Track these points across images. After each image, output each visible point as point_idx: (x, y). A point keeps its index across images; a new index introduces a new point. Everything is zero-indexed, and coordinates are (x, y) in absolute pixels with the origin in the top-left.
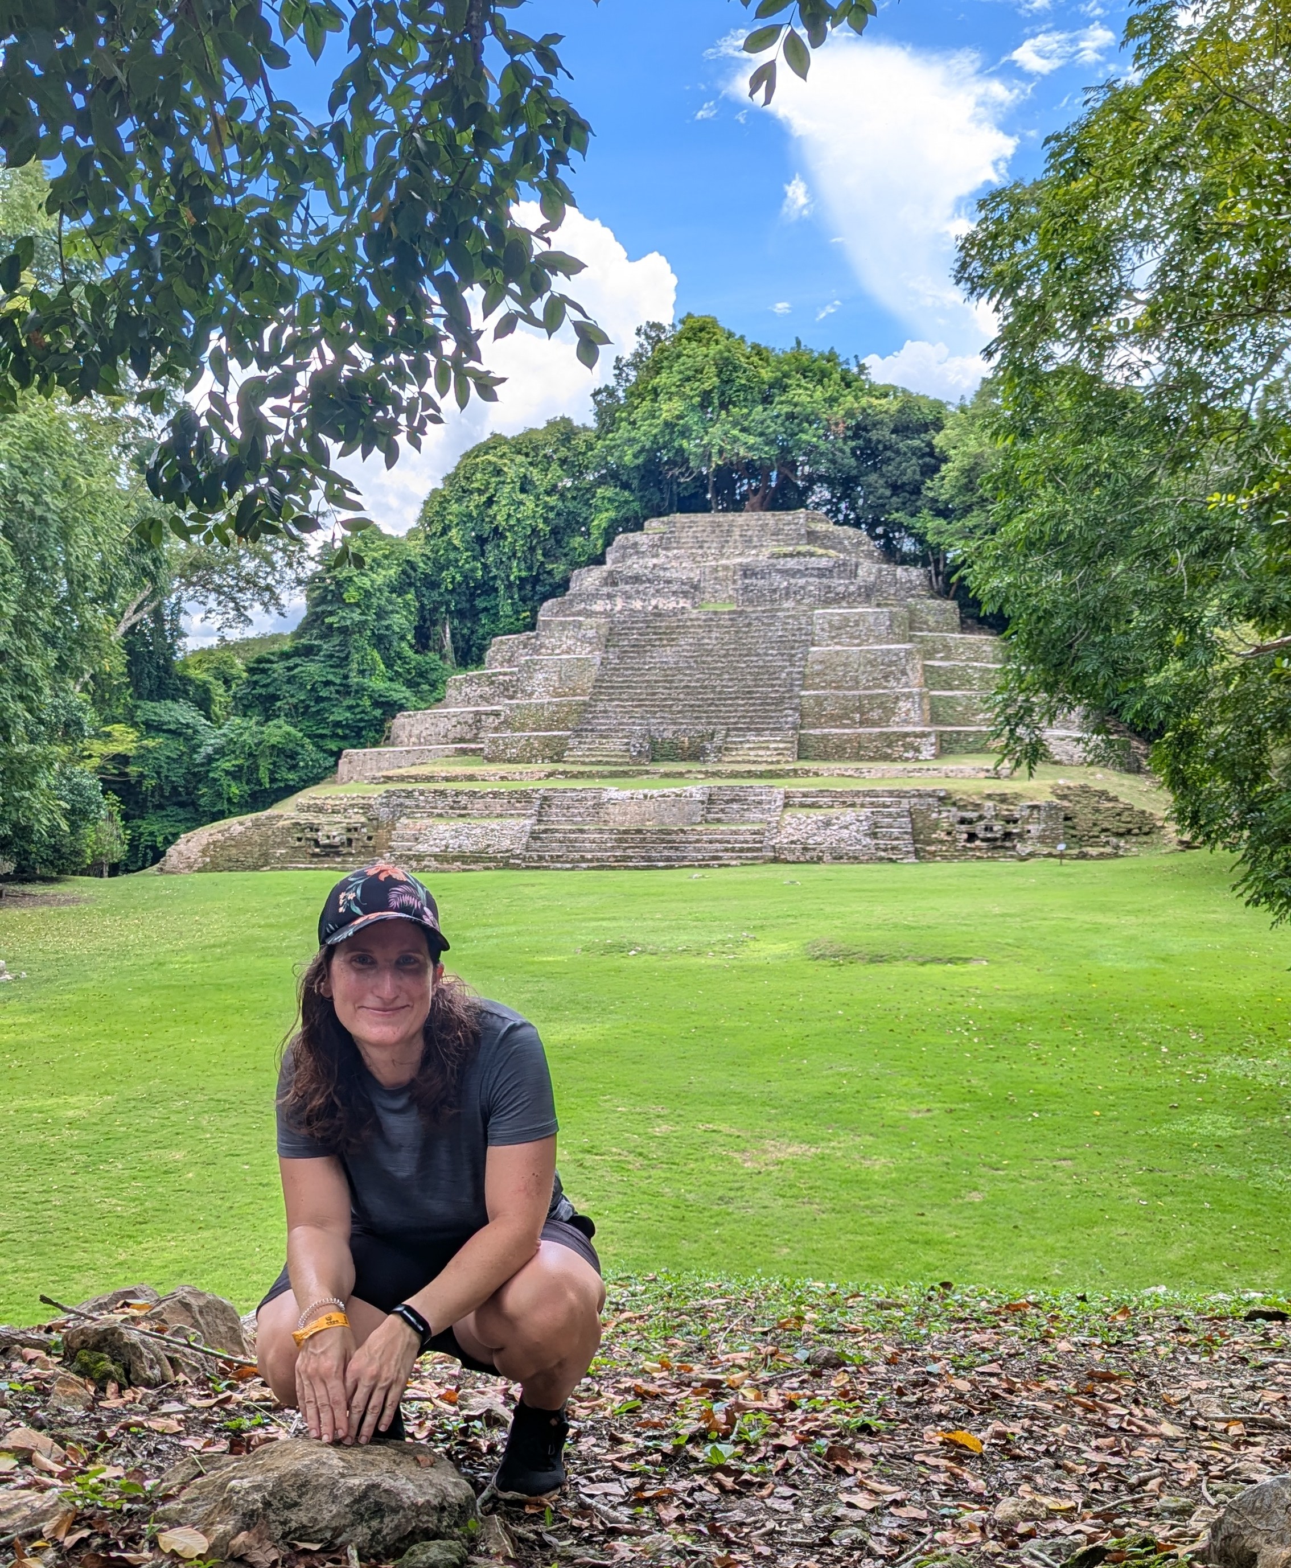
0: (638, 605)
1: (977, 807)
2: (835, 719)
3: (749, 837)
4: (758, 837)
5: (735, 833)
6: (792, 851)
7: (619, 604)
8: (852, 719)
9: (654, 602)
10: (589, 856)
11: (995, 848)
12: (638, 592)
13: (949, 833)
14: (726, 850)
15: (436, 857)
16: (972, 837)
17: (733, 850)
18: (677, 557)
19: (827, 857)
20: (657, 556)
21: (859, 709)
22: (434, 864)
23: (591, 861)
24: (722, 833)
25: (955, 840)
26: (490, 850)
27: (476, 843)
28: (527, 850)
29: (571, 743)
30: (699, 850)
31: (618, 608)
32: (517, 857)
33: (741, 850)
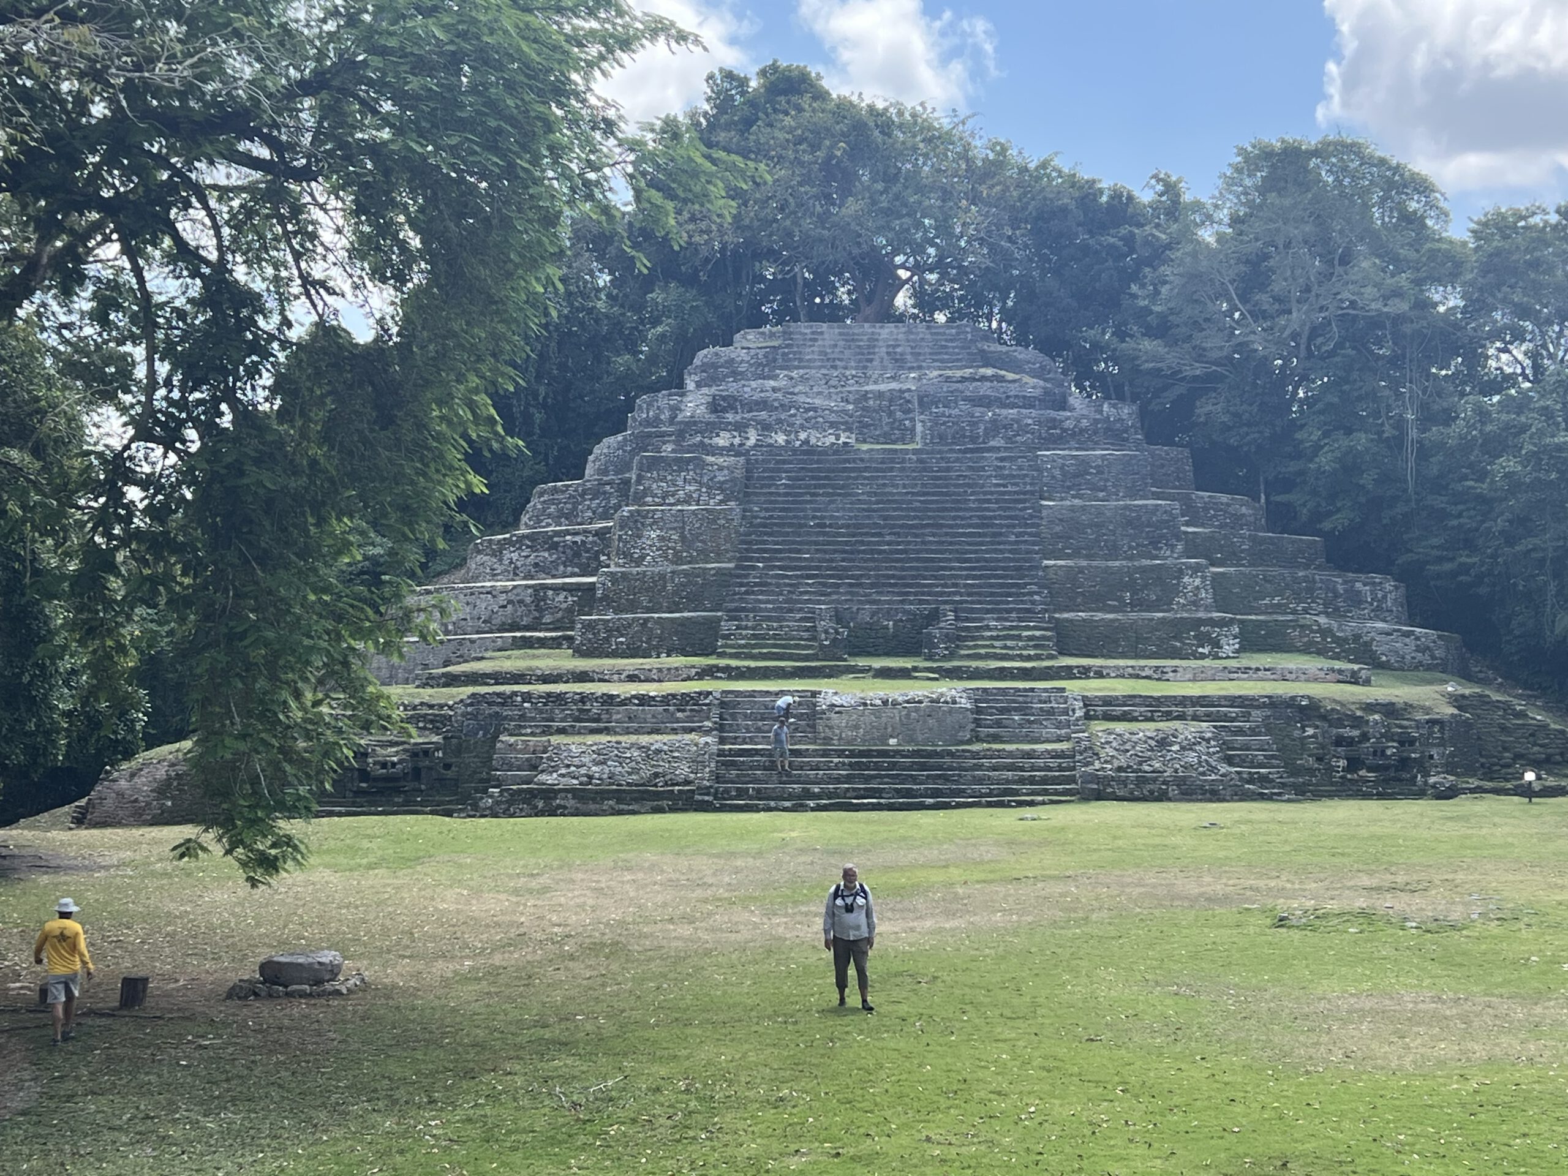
0: (781, 439)
1: (1357, 722)
2: (1097, 601)
3: (1053, 763)
4: (1065, 763)
5: (1029, 755)
6: (1124, 782)
7: (753, 438)
8: (1121, 599)
9: (803, 436)
10: (816, 790)
11: (1386, 781)
12: (780, 421)
13: (1319, 759)
14: (1022, 781)
15: (573, 791)
16: (1354, 764)
17: (1032, 781)
18: (803, 379)
19: (1173, 791)
20: (775, 377)
21: (1131, 586)
22: (571, 803)
23: (818, 796)
24: (1010, 754)
25: (1331, 769)
26: (660, 781)
27: (635, 771)
28: (718, 779)
29: (726, 626)
30: (980, 781)
31: (752, 441)
32: (706, 791)
33: (1044, 781)
